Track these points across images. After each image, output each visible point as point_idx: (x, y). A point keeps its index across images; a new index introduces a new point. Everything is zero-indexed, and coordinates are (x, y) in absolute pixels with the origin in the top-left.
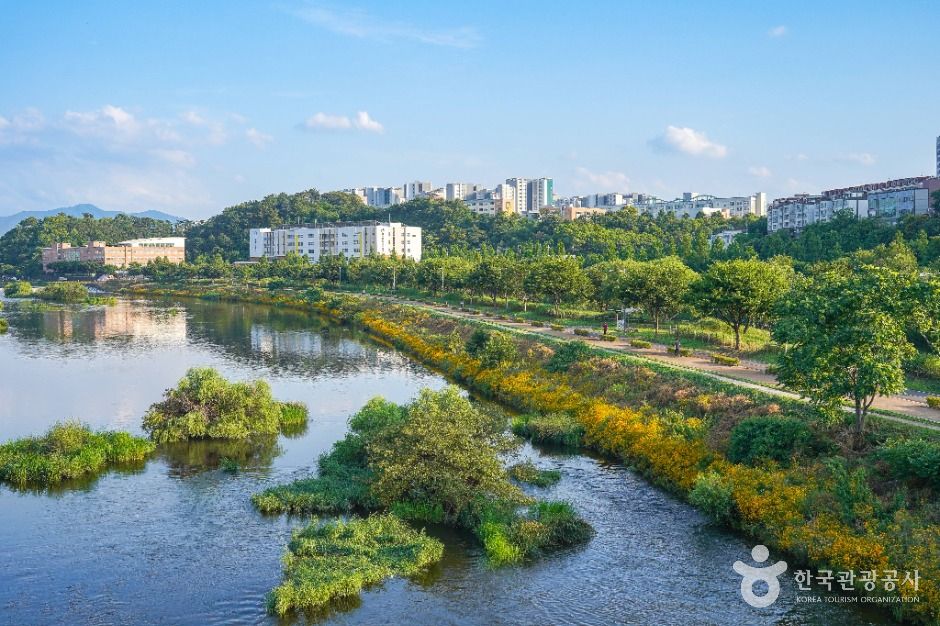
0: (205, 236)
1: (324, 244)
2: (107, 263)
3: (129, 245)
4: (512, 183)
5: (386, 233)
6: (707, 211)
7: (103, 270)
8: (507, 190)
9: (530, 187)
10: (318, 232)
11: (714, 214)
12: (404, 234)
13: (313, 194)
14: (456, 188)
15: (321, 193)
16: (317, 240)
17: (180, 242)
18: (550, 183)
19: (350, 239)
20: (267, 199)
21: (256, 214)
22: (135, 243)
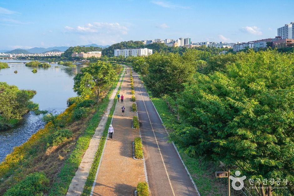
0: (107, 51)
1: (130, 53)
2: (84, 57)
3: (89, 53)
4: (180, 39)
5: (143, 51)
6: (224, 46)
7: (82, 58)
8: (179, 41)
9: (185, 40)
10: (128, 50)
11: (226, 47)
12: (148, 51)
13: (132, 41)
14: (168, 40)
15: (134, 41)
16: (128, 52)
17: (100, 53)
18: (190, 39)
19: (135, 52)
20: (121, 42)
21: (118, 46)
22: (90, 53)
